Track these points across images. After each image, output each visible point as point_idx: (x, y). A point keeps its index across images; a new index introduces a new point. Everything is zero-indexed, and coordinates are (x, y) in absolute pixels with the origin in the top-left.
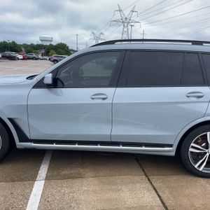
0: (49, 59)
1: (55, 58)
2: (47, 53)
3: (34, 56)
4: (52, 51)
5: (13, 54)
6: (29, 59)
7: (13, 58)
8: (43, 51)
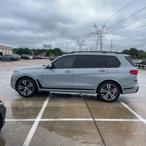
0: (49, 59)
1: (53, 58)
2: (48, 55)
3: (40, 56)
4: (51, 53)
5: (27, 56)
6: (36, 58)
7: (27, 58)
8: (45, 53)
